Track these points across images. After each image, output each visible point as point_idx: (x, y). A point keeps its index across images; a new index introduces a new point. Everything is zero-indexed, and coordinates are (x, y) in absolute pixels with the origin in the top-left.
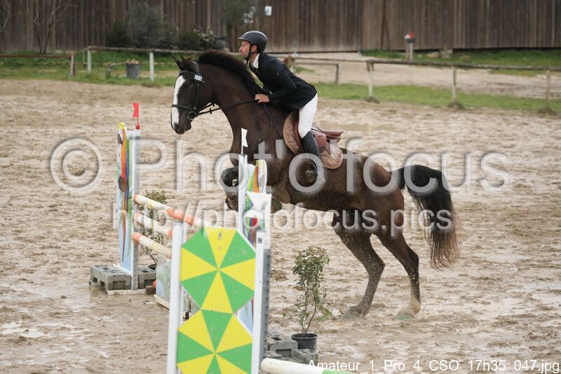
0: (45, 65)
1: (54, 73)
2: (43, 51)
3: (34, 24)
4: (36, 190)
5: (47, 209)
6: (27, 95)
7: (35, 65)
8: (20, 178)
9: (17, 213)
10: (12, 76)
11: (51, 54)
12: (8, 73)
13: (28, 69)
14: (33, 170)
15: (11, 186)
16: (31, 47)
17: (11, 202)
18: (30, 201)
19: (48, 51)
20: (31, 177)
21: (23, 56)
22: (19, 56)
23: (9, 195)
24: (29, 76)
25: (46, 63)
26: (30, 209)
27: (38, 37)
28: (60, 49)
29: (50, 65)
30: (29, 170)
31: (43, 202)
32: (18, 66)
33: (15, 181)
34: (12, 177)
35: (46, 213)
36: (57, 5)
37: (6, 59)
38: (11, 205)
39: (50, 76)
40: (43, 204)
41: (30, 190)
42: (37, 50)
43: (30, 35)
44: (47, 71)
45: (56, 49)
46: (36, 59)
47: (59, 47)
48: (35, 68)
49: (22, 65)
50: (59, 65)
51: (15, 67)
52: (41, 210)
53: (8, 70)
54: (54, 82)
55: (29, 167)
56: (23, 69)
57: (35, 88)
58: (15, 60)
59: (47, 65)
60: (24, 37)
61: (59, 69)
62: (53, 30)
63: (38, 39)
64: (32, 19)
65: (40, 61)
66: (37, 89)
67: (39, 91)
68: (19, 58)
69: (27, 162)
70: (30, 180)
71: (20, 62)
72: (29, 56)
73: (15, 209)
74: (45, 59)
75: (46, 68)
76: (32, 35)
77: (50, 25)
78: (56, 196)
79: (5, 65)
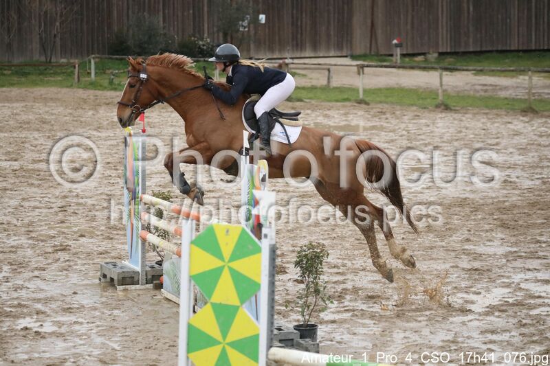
0: (50, 74)
1: (60, 80)
2: (48, 60)
3: (40, 34)
4: (46, 192)
5: (57, 210)
6: (34, 102)
7: (41, 74)
8: (30, 181)
9: (28, 214)
11: (56, 62)
12: (15, 82)
14: (42, 173)
15: (22, 188)
16: (38, 57)
17: (22, 204)
18: (40, 202)
19: (52, 60)
20: (41, 180)
21: (30, 65)
22: (26, 65)
23: (21, 197)
24: (35, 84)
25: (52, 71)
26: (40, 210)
27: (43, 46)
28: (64, 58)
29: (55, 74)
30: (38, 173)
31: (53, 203)
32: (25, 74)
33: (26, 184)
34: (23, 180)
35: (56, 213)
36: (61, 16)
37: (13, 68)
38: (22, 206)
39: (56, 84)
40: (53, 205)
41: (40, 192)
42: (43, 59)
43: (36, 45)
44: (53, 79)
45: (61, 58)
47: (63, 56)
48: (41, 77)
49: (29, 74)
50: (64, 73)
51: (22, 75)
52: (51, 211)
53: (16, 79)
54: (59, 89)
55: (39, 171)
56: (30, 77)
57: (41, 95)
58: (22, 69)
59: (52, 73)
60: (30, 47)
61: (64, 77)
62: (58, 40)
63: (44, 49)
64: (37, 29)
65: (46, 69)
66: (43, 96)
67: (45, 98)
68: (26, 67)
69: (36, 166)
70: (40, 182)
72: (35, 65)
73: (27, 210)
74: (50, 67)
75: (51, 77)
76: (38, 45)
77: (55, 36)
78: (65, 197)
79: (12, 74)
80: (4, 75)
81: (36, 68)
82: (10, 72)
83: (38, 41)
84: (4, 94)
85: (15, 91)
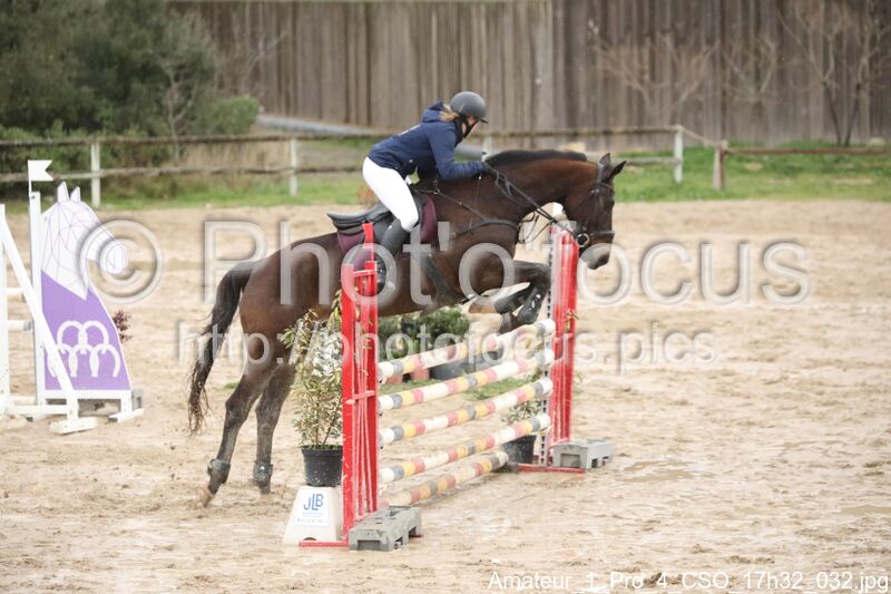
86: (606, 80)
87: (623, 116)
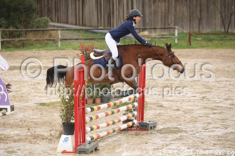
0: (228, 40)
1: (234, 44)
2: (226, 31)
3: (221, 13)
6: (217, 59)
7: (222, 40)
10: (207, 47)
11: (232, 32)
12: (205, 45)
13: (217, 42)
16: (219, 29)
19: (230, 31)
21: (214, 34)
22: (211, 34)
24: (217, 47)
25: (229, 38)
27: (223, 22)
29: (231, 40)
32: (211, 40)
37: (203, 36)
39: (231, 47)
42: (223, 30)
43: (218, 21)
44: (229, 43)
46: (222, 36)
48: (221, 42)
49: (213, 39)
51: (209, 41)
53: (204, 43)
54: (234, 50)
56: (214, 42)
57: (221, 54)
58: (209, 37)
59: (229, 40)
60: (214, 22)
62: (233, 18)
63: (223, 24)
65: (224, 37)
67: (224, 56)
71: (212, 38)
72: (217, 34)
74: (228, 36)
75: (228, 42)
76: (220, 21)
77: (231, 14)
79: (203, 40)
80: (197, 40)
81: (218, 36)
82: (201, 38)
83: (220, 18)
84: (197, 53)
85: (204, 51)
86: (154, 12)
87: (160, 23)
